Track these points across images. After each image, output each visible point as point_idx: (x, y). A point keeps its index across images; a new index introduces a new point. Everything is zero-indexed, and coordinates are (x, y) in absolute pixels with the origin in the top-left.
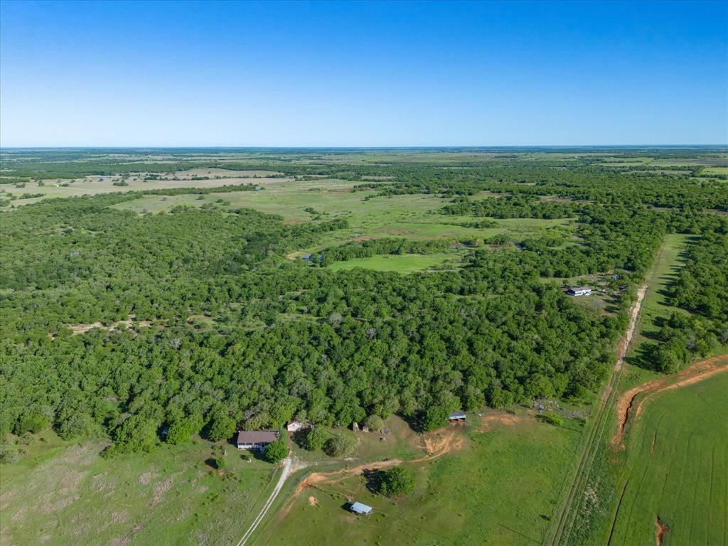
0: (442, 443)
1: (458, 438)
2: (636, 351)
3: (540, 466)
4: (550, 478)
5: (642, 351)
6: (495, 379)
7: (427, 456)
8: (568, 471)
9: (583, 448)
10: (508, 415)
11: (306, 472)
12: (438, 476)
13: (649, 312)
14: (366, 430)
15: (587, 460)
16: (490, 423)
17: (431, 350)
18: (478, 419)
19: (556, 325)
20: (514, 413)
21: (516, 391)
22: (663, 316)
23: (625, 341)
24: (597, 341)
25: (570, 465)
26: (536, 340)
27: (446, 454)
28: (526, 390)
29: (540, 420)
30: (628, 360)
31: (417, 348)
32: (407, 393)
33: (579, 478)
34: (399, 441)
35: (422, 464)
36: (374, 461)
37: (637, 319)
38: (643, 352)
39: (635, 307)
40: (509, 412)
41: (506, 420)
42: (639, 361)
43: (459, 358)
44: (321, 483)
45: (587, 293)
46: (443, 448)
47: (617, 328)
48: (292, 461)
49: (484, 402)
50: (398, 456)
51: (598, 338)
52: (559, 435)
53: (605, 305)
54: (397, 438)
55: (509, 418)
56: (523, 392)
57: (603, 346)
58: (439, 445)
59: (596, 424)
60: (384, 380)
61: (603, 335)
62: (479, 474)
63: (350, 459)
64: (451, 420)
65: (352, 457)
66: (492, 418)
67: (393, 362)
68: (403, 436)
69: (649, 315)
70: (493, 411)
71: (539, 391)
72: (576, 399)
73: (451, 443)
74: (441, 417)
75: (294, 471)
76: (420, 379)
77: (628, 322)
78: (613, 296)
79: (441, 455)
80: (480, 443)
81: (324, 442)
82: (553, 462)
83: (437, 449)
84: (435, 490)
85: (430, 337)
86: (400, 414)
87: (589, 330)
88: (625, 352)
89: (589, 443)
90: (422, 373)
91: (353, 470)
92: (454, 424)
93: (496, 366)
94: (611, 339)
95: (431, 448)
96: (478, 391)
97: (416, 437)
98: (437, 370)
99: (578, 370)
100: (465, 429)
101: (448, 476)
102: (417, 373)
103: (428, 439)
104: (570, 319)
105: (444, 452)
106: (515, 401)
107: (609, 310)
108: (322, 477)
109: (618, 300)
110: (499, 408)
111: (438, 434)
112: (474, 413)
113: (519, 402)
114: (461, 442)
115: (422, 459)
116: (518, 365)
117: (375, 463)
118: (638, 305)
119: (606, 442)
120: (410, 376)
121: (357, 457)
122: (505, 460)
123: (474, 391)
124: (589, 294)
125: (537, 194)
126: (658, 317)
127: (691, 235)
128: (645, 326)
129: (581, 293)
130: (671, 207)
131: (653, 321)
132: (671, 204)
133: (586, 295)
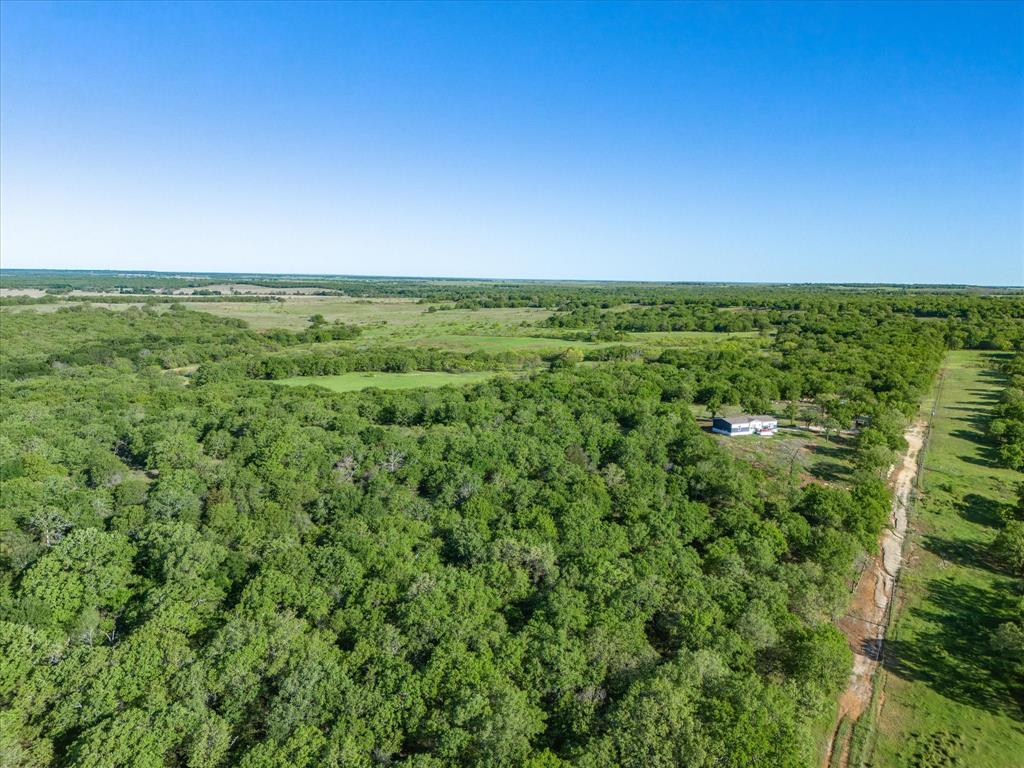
2: (916, 612)
5: (938, 611)
13: (944, 481)
19: (635, 513)
22: (988, 495)
23: (879, 572)
24: (773, 575)
26: (530, 566)
30: (889, 654)
37: (912, 499)
38: (939, 619)
39: (900, 467)
42: (938, 664)
45: (765, 429)
47: (849, 525)
51: (782, 559)
53: (811, 460)
57: (796, 594)
61: (799, 551)
69: (948, 490)
77: (886, 507)
78: (836, 439)
87: (751, 530)
88: (879, 617)
94: (827, 566)
104: (693, 495)
107: (822, 472)
109: (850, 448)
118: (910, 463)
124: (770, 433)
125: (713, 304)
126: (971, 496)
127: (993, 352)
128: (938, 523)
129: (747, 429)
130: (945, 315)
131: (960, 507)
132: (945, 310)
133: (763, 434)
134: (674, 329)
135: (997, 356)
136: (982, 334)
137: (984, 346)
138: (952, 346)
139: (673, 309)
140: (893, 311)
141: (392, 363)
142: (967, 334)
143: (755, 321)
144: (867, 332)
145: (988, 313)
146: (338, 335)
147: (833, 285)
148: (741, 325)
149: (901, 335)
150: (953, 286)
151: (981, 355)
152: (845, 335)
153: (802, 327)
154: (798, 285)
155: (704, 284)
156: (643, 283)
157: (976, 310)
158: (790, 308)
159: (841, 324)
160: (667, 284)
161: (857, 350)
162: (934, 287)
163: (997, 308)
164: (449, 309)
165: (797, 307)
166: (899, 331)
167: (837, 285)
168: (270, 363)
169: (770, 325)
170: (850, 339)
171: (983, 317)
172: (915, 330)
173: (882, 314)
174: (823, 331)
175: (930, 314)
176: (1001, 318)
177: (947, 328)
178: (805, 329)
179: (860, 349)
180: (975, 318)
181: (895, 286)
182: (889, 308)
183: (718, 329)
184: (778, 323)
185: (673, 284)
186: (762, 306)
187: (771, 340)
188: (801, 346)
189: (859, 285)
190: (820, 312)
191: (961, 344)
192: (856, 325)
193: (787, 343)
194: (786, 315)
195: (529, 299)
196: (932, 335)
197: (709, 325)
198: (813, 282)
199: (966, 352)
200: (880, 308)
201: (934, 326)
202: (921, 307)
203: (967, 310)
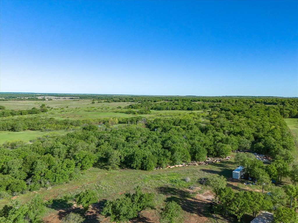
125: (191, 101)
130: (276, 104)
132: (276, 102)
134: (172, 109)
138: (284, 116)
140: (256, 102)
142: (289, 111)
143: (203, 106)
144: (247, 110)
148: (197, 108)
149: (262, 112)
152: (238, 112)
153: (220, 109)
157: (287, 102)
158: (217, 102)
159: (236, 107)
161: (243, 119)
163: (296, 101)
164: (101, 102)
165: (220, 101)
166: (260, 110)
169: (209, 108)
170: (240, 113)
171: (291, 104)
172: (266, 110)
173: (252, 104)
174: (229, 110)
175: (270, 104)
177: (279, 109)
178: (222, 109)
179: (245, 119)
182: (254, 102)
183: (188, 109)
184: (212, 107)
186: (208, 101)
187: (207, 114)
188: (218, 117)
190: (228, 103)
191: (288, 116)
192: (242, 108)
193: (213, 115)
194: (215, 104)
195: (132, 99)
196: (274, 111)
197: (185, 107)
199: (291, 119)
200: (250, 101)
201: (274, 108)
202: (266, 101)
203: (284, 102)
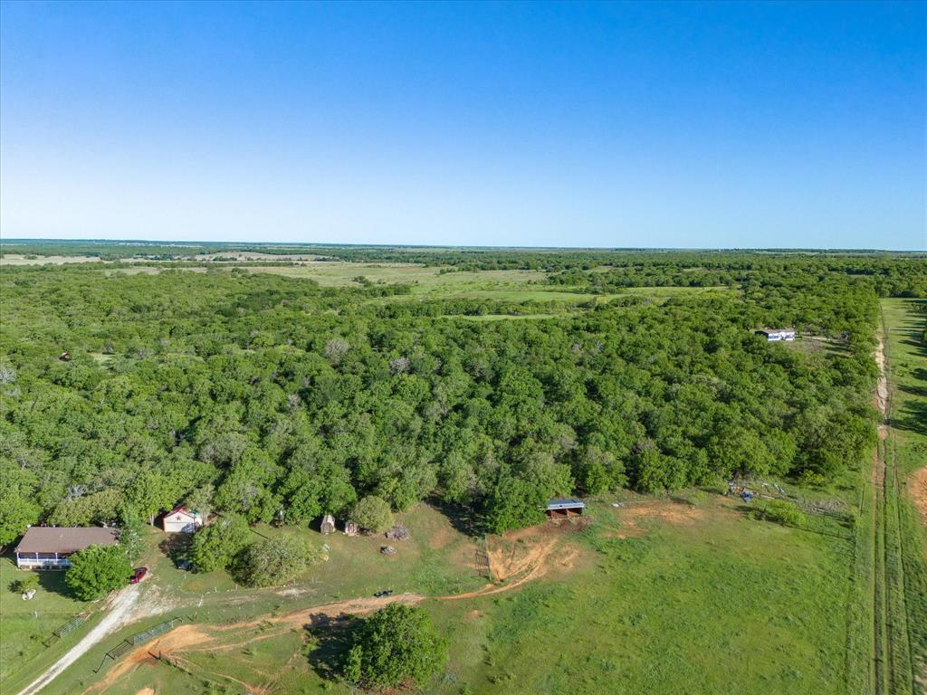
0: (527, 560)
1: (564, 550)
2: (901, 411)
3: (774, 610)
4: (810, 639)
5: (912, 410)
6: (644, 439)
7: (489, 586)
8: (848, 623)
9: (868, 572)
10: (678, 507)
11: (162, 624)
12: (512, 632)
13: (902, 362)
14: (351, 531)
15: (888, 597)
16: (640, 521)
17: (513, 392)
18: (610, 511)
20: (689, 503)
21: (692, 459)
23: (878, 398)
25: (848, 608)
26: (716, 385)
27: (535, 582)
28: (712, 456)
29: (751, 515)
30: (893, 423)
31: (486, 390)
32: (456, 459)
33: (884, 641)
34: (425, 555)
35: (474, 604)
36: (354, 596)
37: (887, 369)
38: (913, 413)
40: (678, 501)
41: (675, 514)
42: (916, 426)
43: (569, 406)
44: (191, 653)
45: (788, 337)
46: (530, 569)
48: (142, 595)
49: (624, 479)
50: (416, 586)
52: (802, 544)
54: (422, 547)
55: (682, 513)
56: (706, 460)
58: (521, 563)
59: (877, 523)
60: (413, 441)
61: (841, 382)
62: (620, 627)
63: (294, 591)
64: (548, 513)
65: (298, 587)
66: (642, 511)
67: (434, 410)
68: (436, 544)
69: (906, 366)
70: (645, 498)
71: (742, 457)
72: (819, 479)
73: (548, 559)
74: (526, 500)
75: (133, 620)
76: (487, 440)
79: (524, 584)
80: (619, 558)
81: (233, 552)
82: (806, 601)
83: (515, 571)
84: (501, 669)
85: (513, 374)
86: (434, 501)
88: (883, 413)
89: (877, 560)
90: (493, 428)
91: (290, 618)
92: (557, 520)
93: (645, 418)
94: (857, 386)
95: (501, 570)
96: (611, 457)
97: (468, 546)
98: (524, 422)
99: (814, 426)
100: (581, 530)
101: (537, 633)
102: (482, 429)
103: (495, 550)
105: (531, 577)
106: (689, 480)
108: (202, 635)
109: (841, 347)
110: (657, 491)
111: (519, 541)
112: (601, 501)
113: (698, 482)
114: (573, 557)
115: (475, 593)
116: (689, 419)
117: (352, 602)
119: (917, 558)
120: (467, 432)
121: (313, 587)
122: (683, 597)
123: (601, 456)
124: (791, 339)
125: (678, 266)
126: (919, 369)
127: (913, 299)
128: (903, 379)
129: (777, 337)
130: (871, 273)
131: (914, 374)
132: (871, 269)
133: (787, 339)
135: (917, 302)
136: (904, 286)
137: (905, 295)
138: (882, 295)
139: (646, 270)
140: (829, 270)
141: (471, 309)
142: (891, 286)
143: (720, 279)
144: (814, 285)
145: (905, 271)
146: (398, 291)
147: (759, 250)
148: (711, 282)
149: (843, 287)
150: (865, 251)
151: (905, 301)
152: (798, 288)
153: (761, 282)
154: (728, 250)
155: (644, 250)
156: (589, 249)
157: (895, 269)
158: (743, 268)
159: (791, 280)
160: (612, 250)
161: (813, 297)
162: (848, 251)
163: (912, 267)
164: (454, 271)
165: (749, 268)
166: (839, 285)
167: (762, 250)
168: (392, 309)
169: (734, 281)
170: (803, 290)
171: (902, 274)
172: (851, 284)
173: (822, 273)
174: (780, 285)
175: (858, 272)
176: (916, 274)
177: (875, 282)
178: (765, 284)
179: (815, 297)
180: (895, 275)
181: (813, 251)
182: (826, 268)
183: (694, 284)
184: (740, 280)
185: (616, 250)
186: (718, 267)
187: (741, 292)
188: (768, 295)
189: (781, 250)
190: (769, 272)
191: (888, 294)
192: (804, 281)
193: (755, 293)
194: (743, 273)
195: (516, 263)
196: (865, 287)
197: (686, 282)
198: (741, 248)
199: (892, 299)
200: (818, 268)
201: (865, 281)
202: (850, 267)
203: (888, 269)
